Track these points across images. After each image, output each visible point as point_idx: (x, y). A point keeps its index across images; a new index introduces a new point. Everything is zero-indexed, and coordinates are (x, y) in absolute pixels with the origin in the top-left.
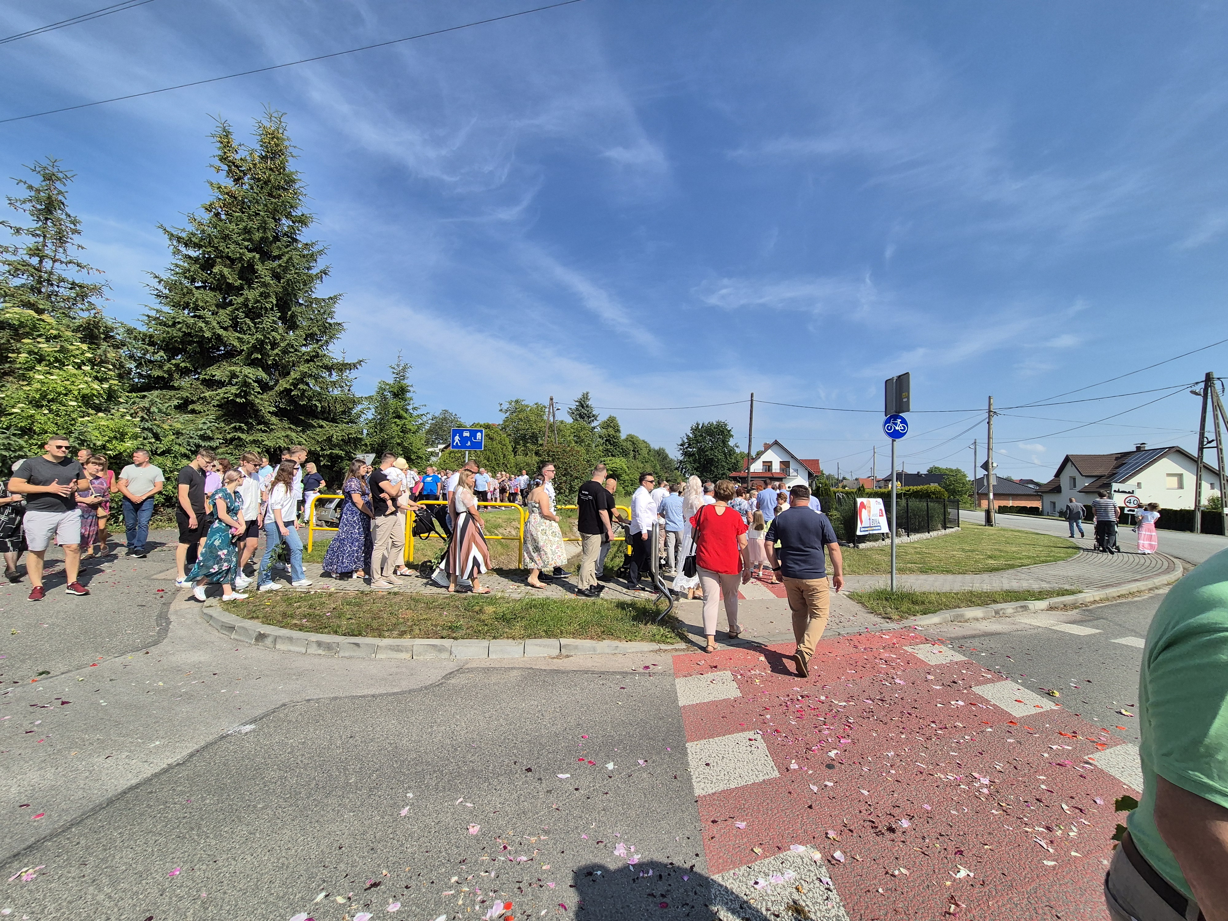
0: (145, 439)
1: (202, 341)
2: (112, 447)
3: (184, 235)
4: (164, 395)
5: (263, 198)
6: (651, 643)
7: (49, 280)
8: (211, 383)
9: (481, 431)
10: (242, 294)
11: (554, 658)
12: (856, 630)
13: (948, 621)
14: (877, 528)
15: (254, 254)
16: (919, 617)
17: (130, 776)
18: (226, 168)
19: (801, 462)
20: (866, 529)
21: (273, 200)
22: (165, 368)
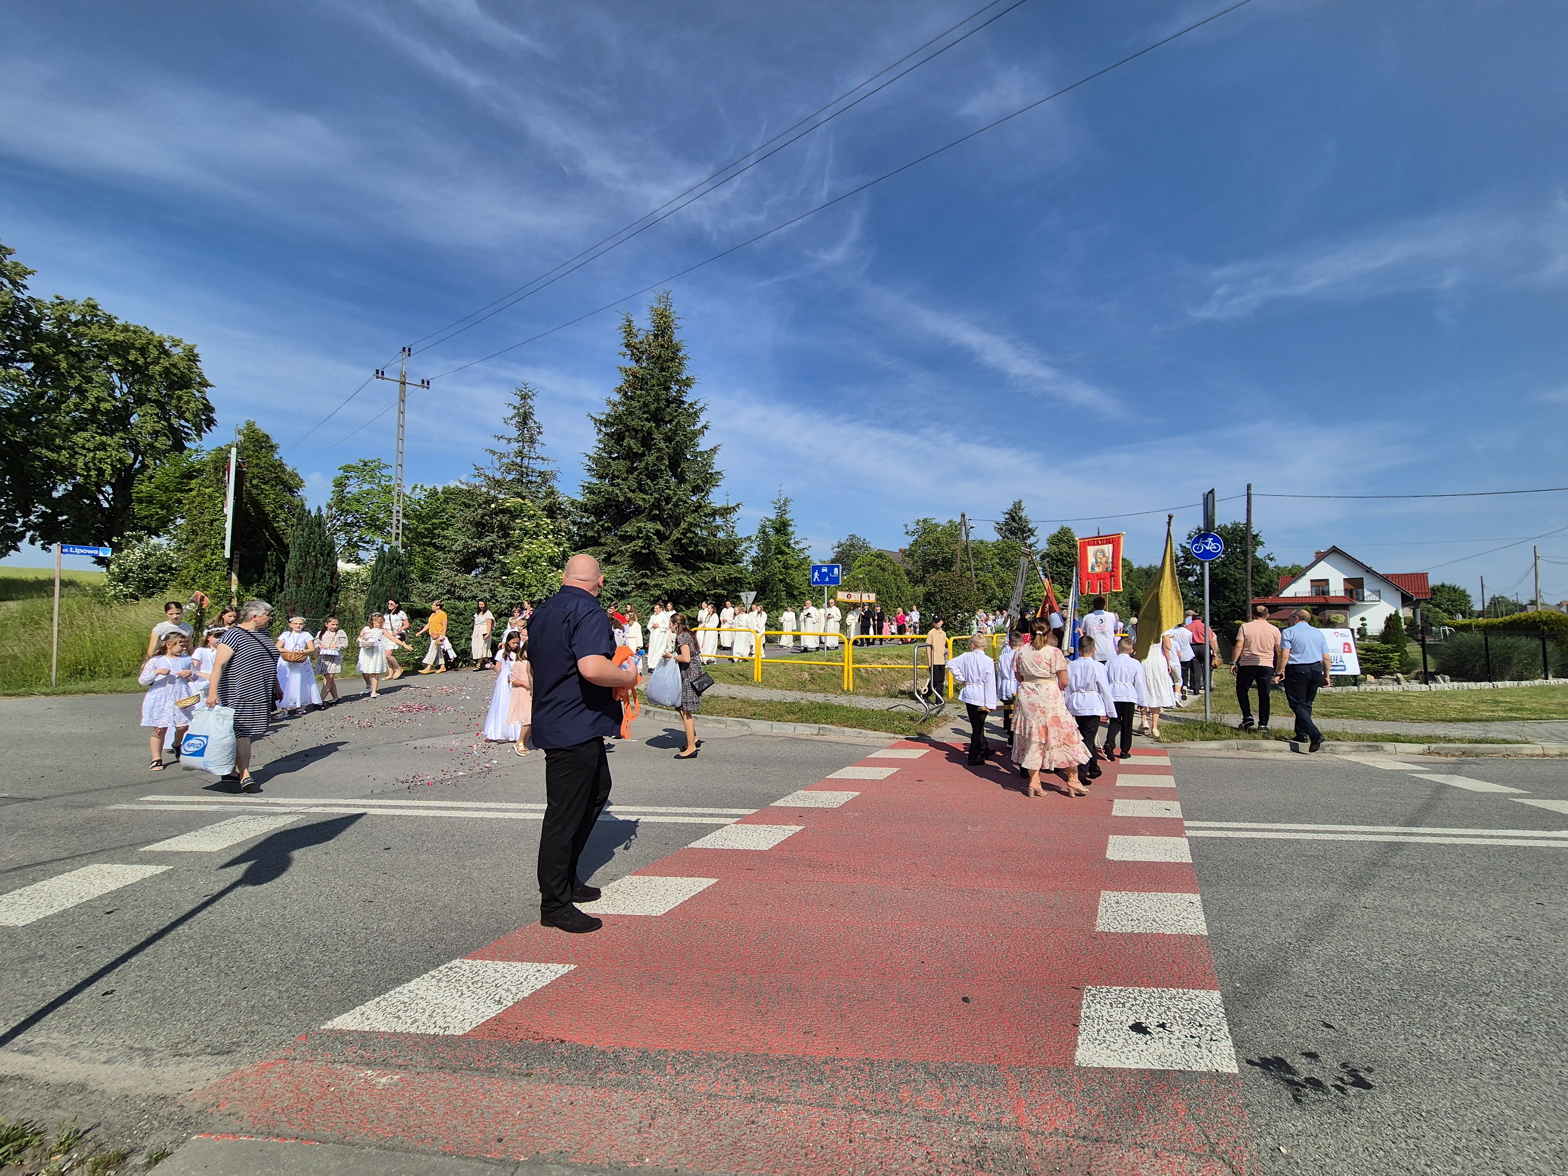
1: (618, 504)
5: (657, 372)
7: (527, 473)
8: (625, 538)
9: (838, 567)
10: (644, 460)
11: (813, 735)
13: (1233, 749)
15: (651, 423)
18: (630, 352)
19: (1385, 579)
22: (595, 529)
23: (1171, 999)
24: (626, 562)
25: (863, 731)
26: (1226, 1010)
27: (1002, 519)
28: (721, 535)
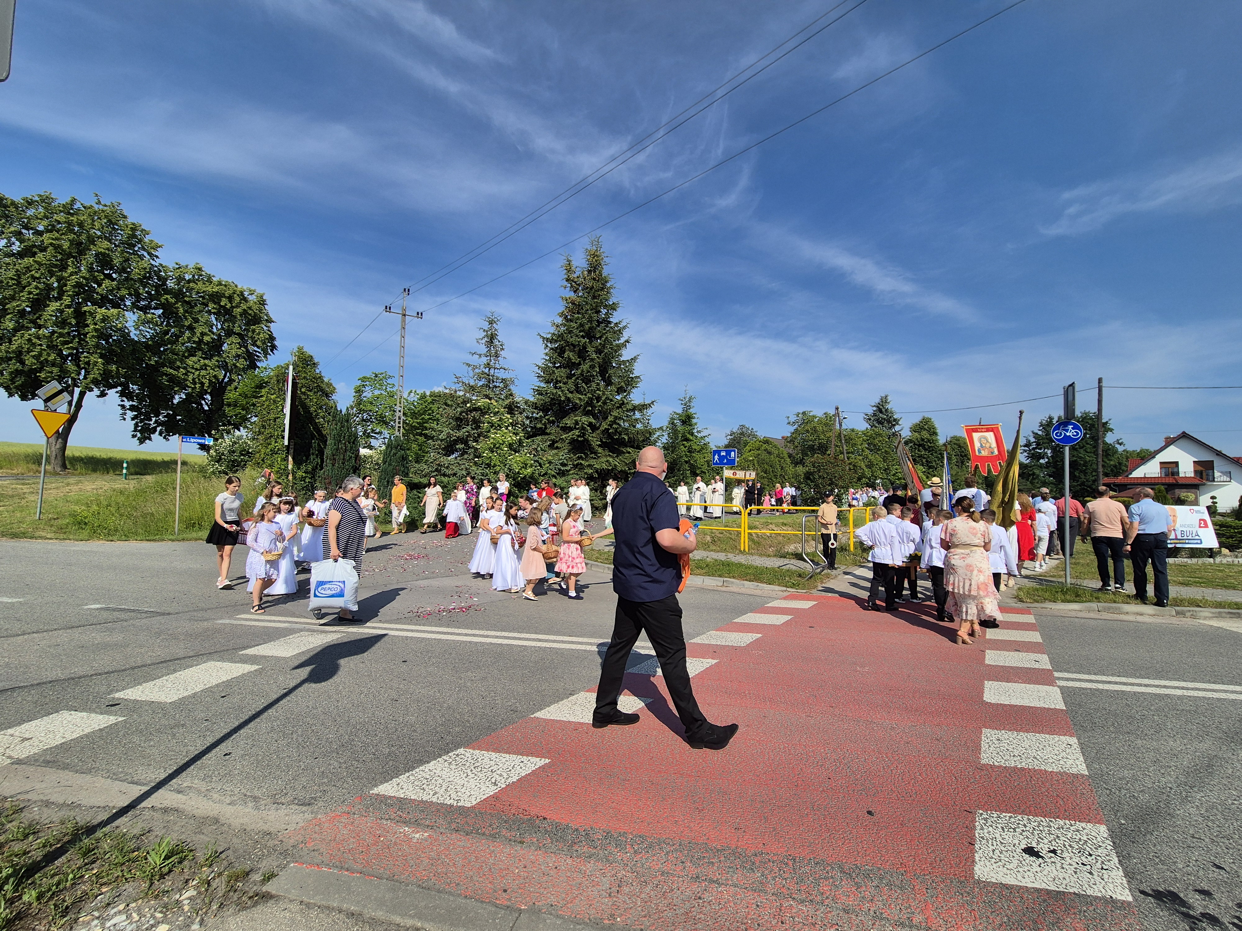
1: (560, 402)
4: (543, 439)
5: (590, 300)
6: (783, 587)
7: (493, 380)
10: (580, 368)
11: (719, 586)
14: (1194, 541)
15: (586, 339)
18: (569, 285)
19: (1238, 462)
20: (1172, 542)
21: (596, 299)
22: (543, 422)
23: (1058, 828)
24: (566, 447)
25: (759, 584)
26: (1114, 843)
27: (870, 411)
28: (639, 426)
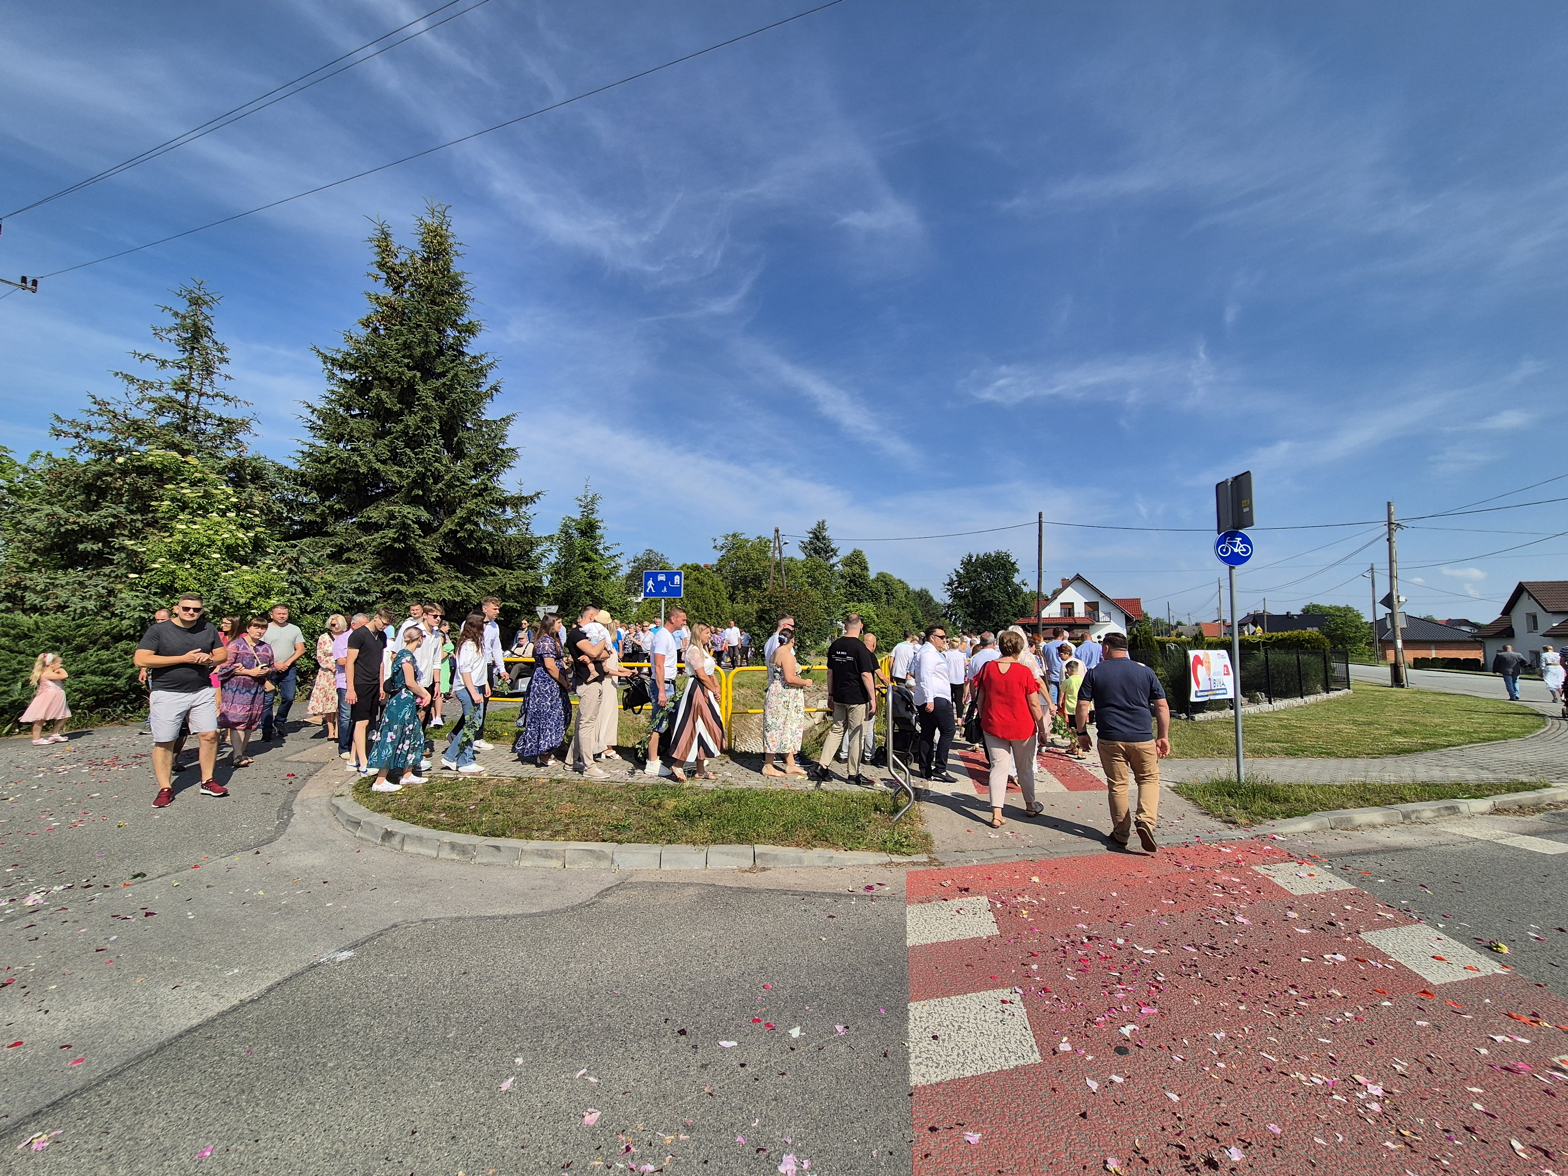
0: (293, 594)
1: (358, 478)
2: (256, 605)
3: (339, 357)
4: (317, 543)
5: (425, 307)
6: (880, 853)
7: (195, 417)
8: (368, 527)
9: (680, 574)
10: (402, 421)
11: (746, 871)
12: (1183, 839)
13: (1326, 828)
14: (1220, 692)
15: (414, 372)
16: (1279, 821)
17: (193, 1013)
18: (385, 276)
19: (1115, 603)
20: (1206, 693)
21: (436, 308)
22: (318, 511)
27: (806, 538)
28: (512, 532)
